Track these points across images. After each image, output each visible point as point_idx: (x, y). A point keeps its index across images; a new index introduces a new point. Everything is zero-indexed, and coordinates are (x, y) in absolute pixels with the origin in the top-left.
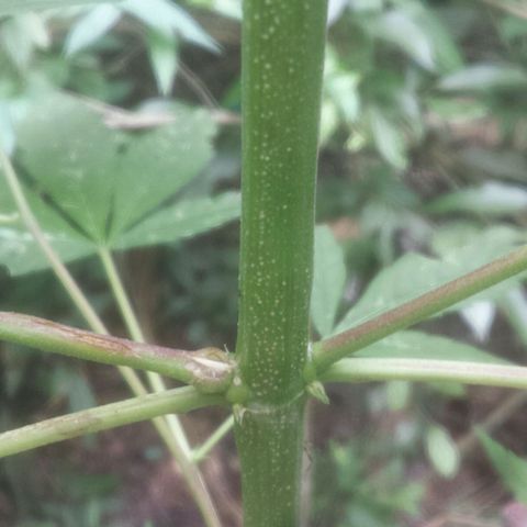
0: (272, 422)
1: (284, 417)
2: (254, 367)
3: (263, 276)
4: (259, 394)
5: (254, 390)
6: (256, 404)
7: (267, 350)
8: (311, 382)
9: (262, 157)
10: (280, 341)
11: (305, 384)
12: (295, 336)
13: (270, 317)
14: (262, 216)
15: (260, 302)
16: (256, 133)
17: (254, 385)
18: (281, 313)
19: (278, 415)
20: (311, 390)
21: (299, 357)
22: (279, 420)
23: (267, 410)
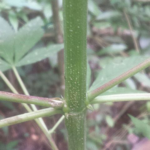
0: (77, 118)
1: (80, 116)
2: (71, 101)
3: (72, 70)
4: (72, 109)
5: (71, 108)
6: (72, 113)
7: (74, 95)
8: (88, 104)
9: (70, 30)
10: (78, 92)
11: (86, 105)
12: (82, 90)
13: (74, 84)
14: (71, 50)
15: (71, 79)
16: (68, 22)
17: (71, 107)
18: (78, 82)
19: (78, 116)
20: (88, 107)
21: (84, 96)
22: (79, 117)
23: (75, 114)
